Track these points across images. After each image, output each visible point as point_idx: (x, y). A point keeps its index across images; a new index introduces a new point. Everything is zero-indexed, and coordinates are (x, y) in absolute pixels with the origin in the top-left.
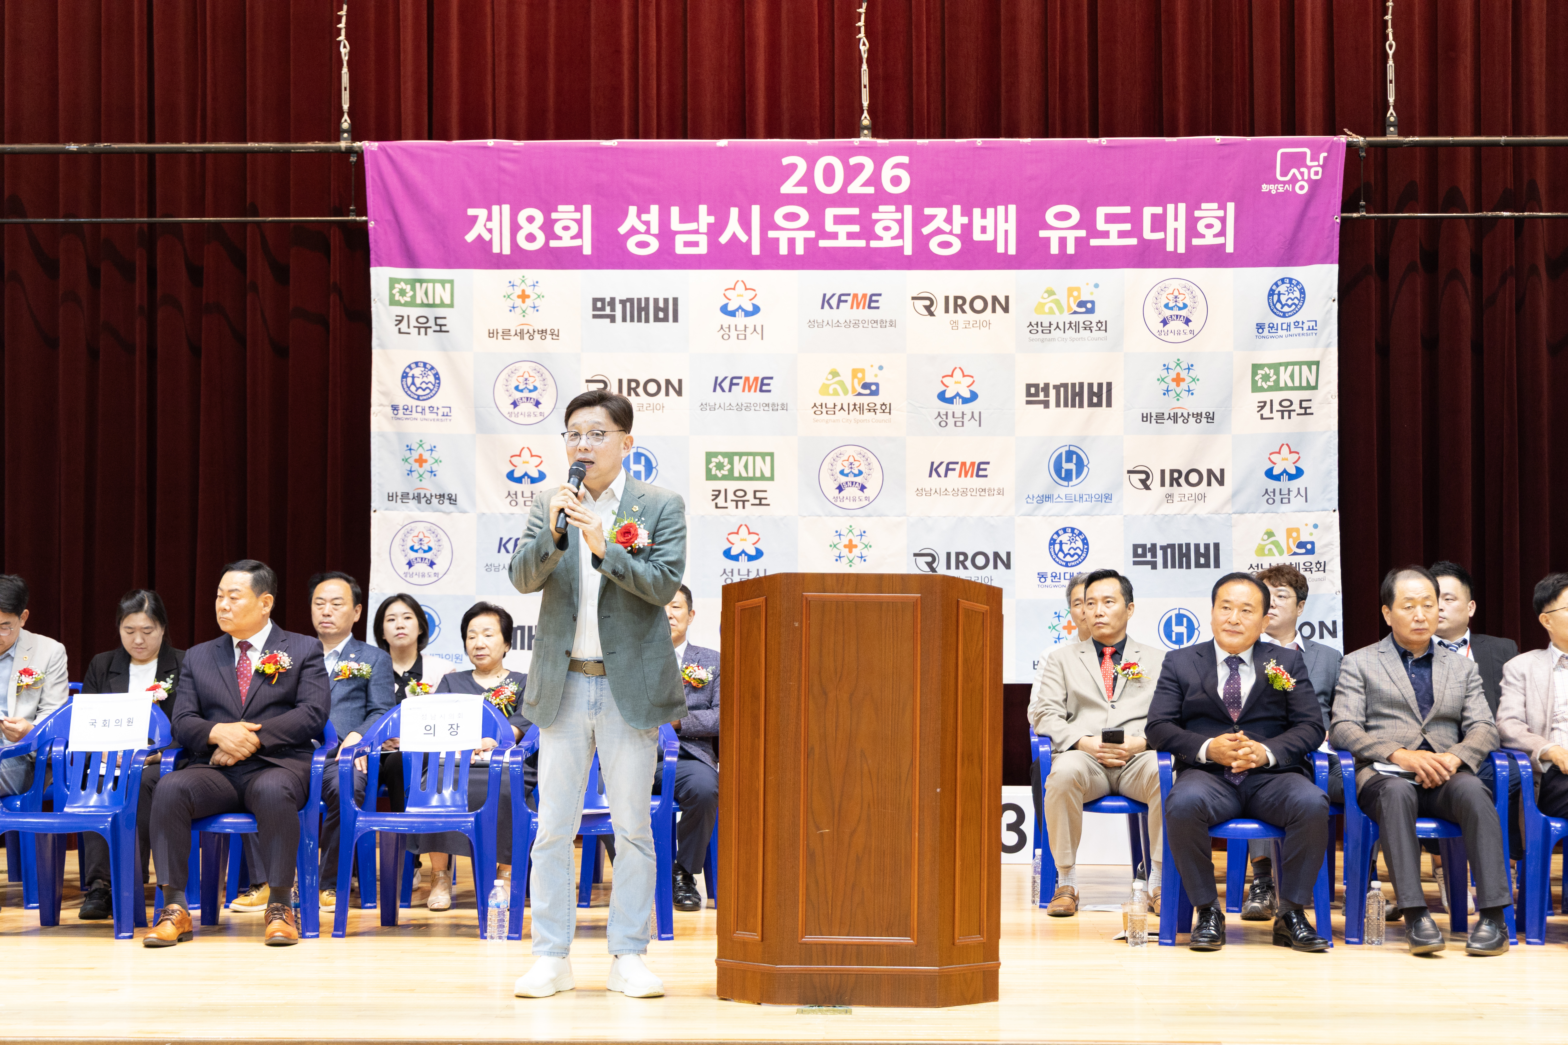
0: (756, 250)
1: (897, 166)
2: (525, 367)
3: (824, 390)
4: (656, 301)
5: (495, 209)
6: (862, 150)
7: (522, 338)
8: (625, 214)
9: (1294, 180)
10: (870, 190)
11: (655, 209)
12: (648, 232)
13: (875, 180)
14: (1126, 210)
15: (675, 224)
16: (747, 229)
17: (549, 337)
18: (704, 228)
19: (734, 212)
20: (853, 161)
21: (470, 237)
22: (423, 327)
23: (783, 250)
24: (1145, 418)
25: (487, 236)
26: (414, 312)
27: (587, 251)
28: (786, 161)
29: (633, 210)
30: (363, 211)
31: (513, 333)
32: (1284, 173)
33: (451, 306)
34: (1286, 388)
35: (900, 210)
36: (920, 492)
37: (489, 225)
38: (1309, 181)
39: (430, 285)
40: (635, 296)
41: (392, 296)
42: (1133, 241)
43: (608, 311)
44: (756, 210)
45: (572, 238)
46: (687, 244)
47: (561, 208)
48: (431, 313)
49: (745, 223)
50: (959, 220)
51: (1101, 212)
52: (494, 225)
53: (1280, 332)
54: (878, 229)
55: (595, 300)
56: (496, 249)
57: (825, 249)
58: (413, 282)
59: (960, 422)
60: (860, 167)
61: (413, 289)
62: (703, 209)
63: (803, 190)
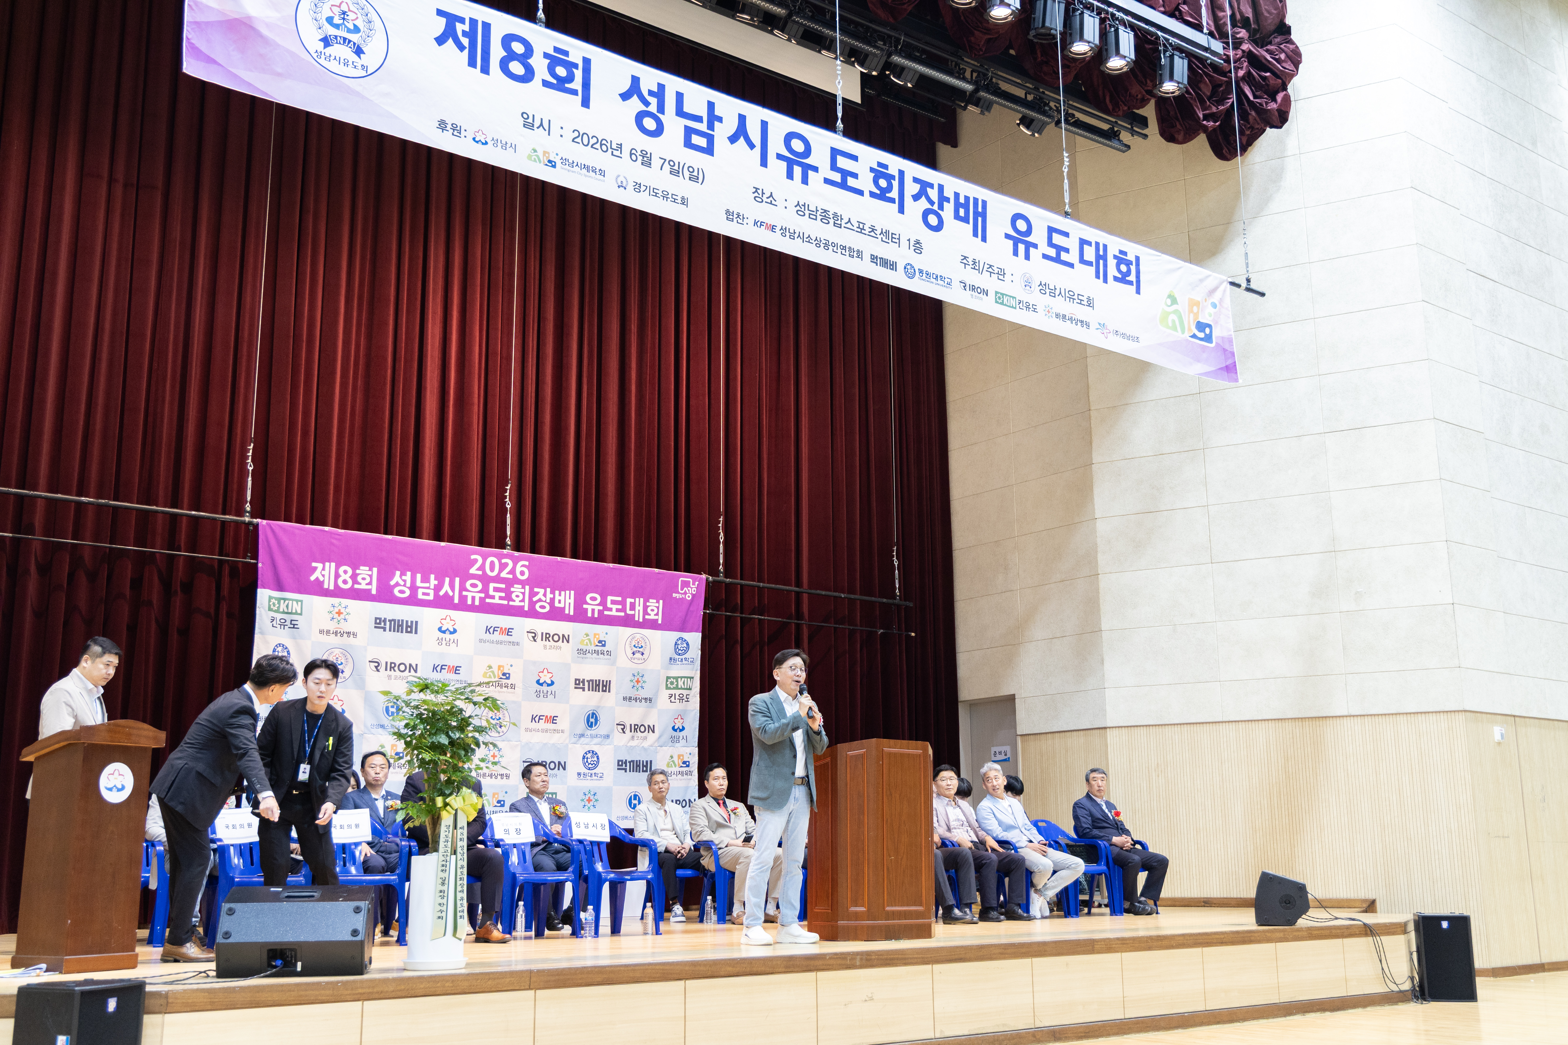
0: (456, 601)
1: (523, 566)
2: (337, 651)
3: (485, 675)
4: (407, 622)
5: (327, 564)
6: (507, 556)
7: (336, 635)
8: (394, 575)
9: (685, 593)
10: (511, 576)
11: (409, 574)
12: (405, 585)
13: (512, 572)
14: (619, 599)
15: (419, 583)
16: (453, 590)
17: (352, 636)
18: (432, 587)
19: (447, 580)
20: (504, 561)
21: (313, 578)
22: (283, 625)
23: (469, 602)
24: (624, 699)
25: (321, 579)
26: (279, 616)
27: (374, 592)
28: (473, 557)
29: (398, 573)
30: (255, 556)
31: (331, 632)
32: (682, 590)
33: (301, 614)
34: (681, 688)
35: (523, 587)
36: (527, 730)
37: (323, 573)
38: (692, 594)
39: (291, 602)
40: (397, 618)
41: (270, 606)
42: (622, 614)
43: (382, 625)
44: (457, 580)
45: (367, 584)
46: (424, 594)
47: (362, 568)
48: (288, 618)
49: (452, 587)
50: (549, 596)
51: (610, 598)
52: (326, 573)
53: (678, 662)
54: (513, 596)
55: (376, 619)
56: (326, 586)
57: (489, 603)
58: (279, 600)
59: (546, 696)
60: (506, 565)
61: (279, 603)
62: (432, 576)
63: (480, 573)
